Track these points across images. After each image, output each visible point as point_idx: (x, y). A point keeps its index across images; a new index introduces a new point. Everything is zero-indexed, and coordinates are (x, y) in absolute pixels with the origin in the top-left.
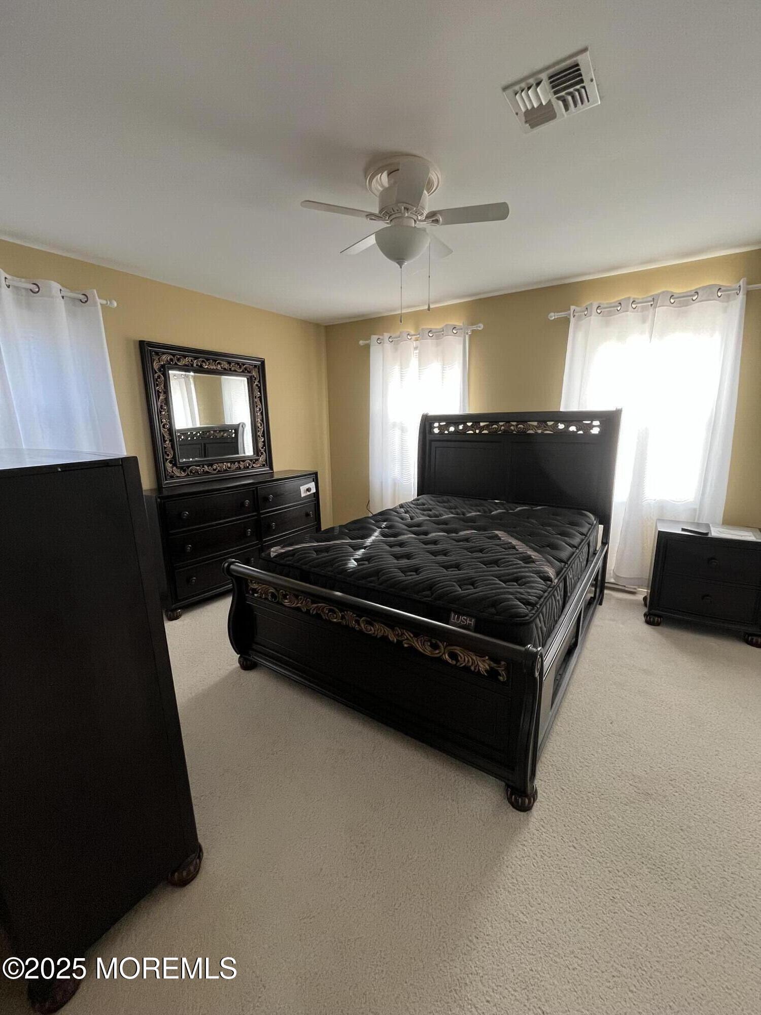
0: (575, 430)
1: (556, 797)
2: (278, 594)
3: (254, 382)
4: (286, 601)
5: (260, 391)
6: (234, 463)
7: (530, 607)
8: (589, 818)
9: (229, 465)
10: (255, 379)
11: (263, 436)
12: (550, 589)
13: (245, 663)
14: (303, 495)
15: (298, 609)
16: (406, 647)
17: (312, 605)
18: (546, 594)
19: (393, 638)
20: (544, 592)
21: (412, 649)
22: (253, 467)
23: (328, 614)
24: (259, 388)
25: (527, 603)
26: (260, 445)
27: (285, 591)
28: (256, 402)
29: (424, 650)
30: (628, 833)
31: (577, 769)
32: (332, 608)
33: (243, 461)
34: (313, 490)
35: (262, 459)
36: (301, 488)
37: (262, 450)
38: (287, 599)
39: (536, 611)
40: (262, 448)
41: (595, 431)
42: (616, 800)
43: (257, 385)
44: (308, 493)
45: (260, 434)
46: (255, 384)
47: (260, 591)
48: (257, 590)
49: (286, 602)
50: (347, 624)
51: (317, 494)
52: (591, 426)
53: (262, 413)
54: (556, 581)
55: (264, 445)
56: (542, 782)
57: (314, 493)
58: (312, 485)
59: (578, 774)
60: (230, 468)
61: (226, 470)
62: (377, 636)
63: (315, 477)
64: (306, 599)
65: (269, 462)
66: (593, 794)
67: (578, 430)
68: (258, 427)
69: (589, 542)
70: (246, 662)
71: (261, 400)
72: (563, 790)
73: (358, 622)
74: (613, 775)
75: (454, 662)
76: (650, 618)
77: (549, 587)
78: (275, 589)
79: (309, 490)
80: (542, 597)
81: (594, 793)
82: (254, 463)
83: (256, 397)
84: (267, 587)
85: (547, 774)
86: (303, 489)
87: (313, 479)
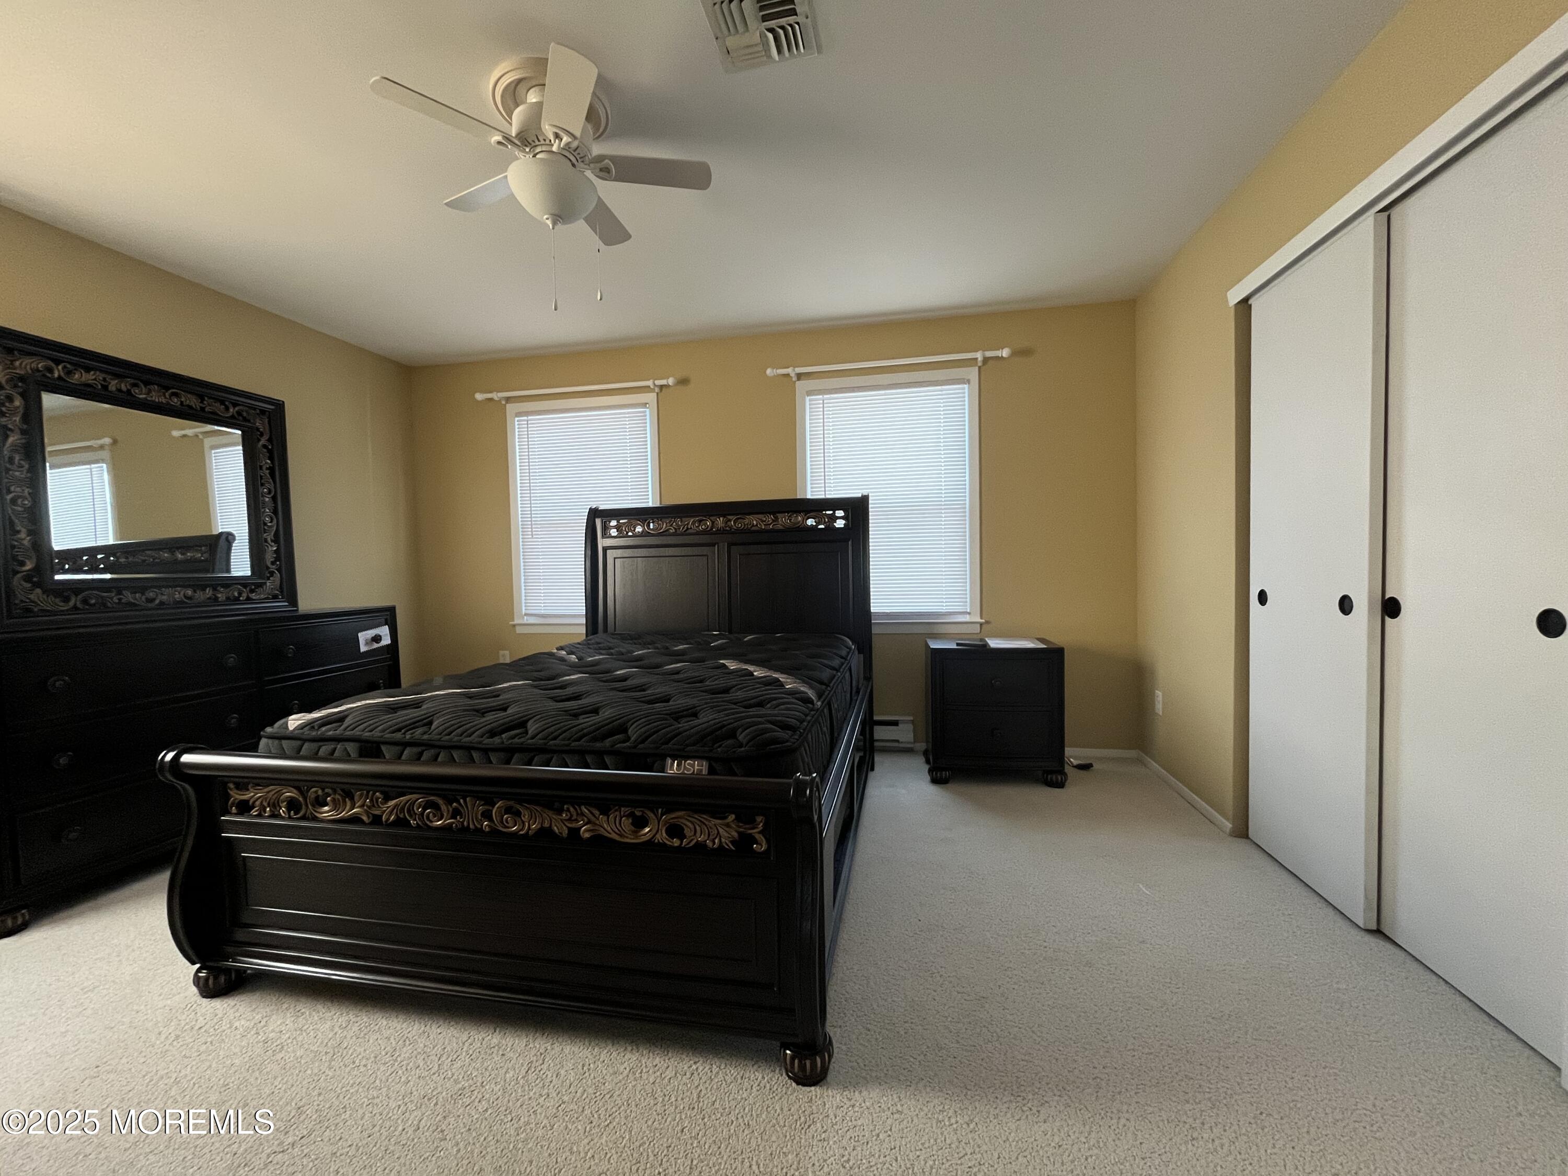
0: (814, 524)
1: (861, 1044)
2: (305, 798)
3: (259, 440)
4: (326, 808)
5: (271, 458)
6: (203, 588)
7: (790, 733)
8: (912, 1059)
9: (189, 592)
10: (262, 434)
11: (276, 540)
12: (813, 713)
13: (211, 982)
14: (363, 648)
15: (355, 820)
16: (588, 839)
17: (386, 803)
18: (809, 718)
19: (560, 828)
20: (806, 715)
21: (598, 839)
22: (248, 599)
23: (422, 814)
24: (271, 452)
25: (785, 727)
26: (269, 557)
27: (323, 790)
28: (261, 477)
29: (621, 835)
30: (968, 1061)
31: (883, 993)
32: (432, 798)
33: (226, 586)
34: (387, 641)
35: (271, 584)
36: (360, 635)
37: (273, 568)
38: (326, 805)
39: (800, 736)
40: (273, 563)
41: (840, 524)
42: (944, 1019)
43: (265, 446)
44: (376, 646)
45: (269, 537)
46: (261, 443)
47: (258, 803)
48: (251, 802)
49: (326, 812)
50: (465, 823)
51: (393, 648)
52: (834, 518)
53: (274, 499)
54: (819, 703)
55: (278, 558)
56: (835, 1029)
57: (388, 646)
58: (384, 631)
59: (886, 1000)
60: (190, 598)
61: (182, 602)
62: (527, 832)
63: (388, 615)
64: (374, 794)
65: (289, 591)
66: (912, 1023)
67: (818, 523)
68: (265, 524)
69: (850, 667)
70: (216, 978)
71: (272, 475)
72: (869, 1030)
73: (487, 815)
74: (931, 987)
75: (676, 842)
76: (936, 774)
77: (812, 710)
78: (298, 788)
79: (377, 639)
80: (804, 721)
81: (914, 1021)
82: (252, 591)
83: (261, 467)
84: (279, 788)
85: (842, 1015)
86: (364, 637)
87: (386, 620)
